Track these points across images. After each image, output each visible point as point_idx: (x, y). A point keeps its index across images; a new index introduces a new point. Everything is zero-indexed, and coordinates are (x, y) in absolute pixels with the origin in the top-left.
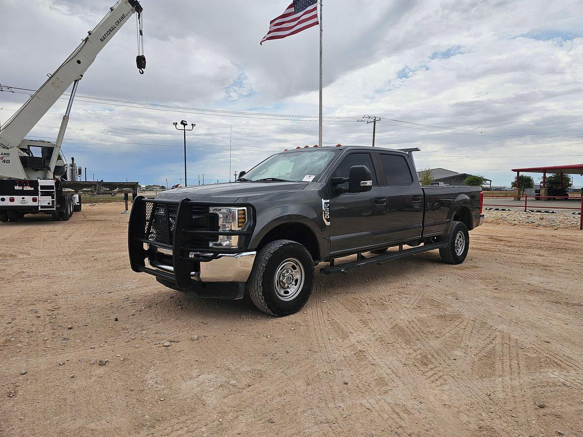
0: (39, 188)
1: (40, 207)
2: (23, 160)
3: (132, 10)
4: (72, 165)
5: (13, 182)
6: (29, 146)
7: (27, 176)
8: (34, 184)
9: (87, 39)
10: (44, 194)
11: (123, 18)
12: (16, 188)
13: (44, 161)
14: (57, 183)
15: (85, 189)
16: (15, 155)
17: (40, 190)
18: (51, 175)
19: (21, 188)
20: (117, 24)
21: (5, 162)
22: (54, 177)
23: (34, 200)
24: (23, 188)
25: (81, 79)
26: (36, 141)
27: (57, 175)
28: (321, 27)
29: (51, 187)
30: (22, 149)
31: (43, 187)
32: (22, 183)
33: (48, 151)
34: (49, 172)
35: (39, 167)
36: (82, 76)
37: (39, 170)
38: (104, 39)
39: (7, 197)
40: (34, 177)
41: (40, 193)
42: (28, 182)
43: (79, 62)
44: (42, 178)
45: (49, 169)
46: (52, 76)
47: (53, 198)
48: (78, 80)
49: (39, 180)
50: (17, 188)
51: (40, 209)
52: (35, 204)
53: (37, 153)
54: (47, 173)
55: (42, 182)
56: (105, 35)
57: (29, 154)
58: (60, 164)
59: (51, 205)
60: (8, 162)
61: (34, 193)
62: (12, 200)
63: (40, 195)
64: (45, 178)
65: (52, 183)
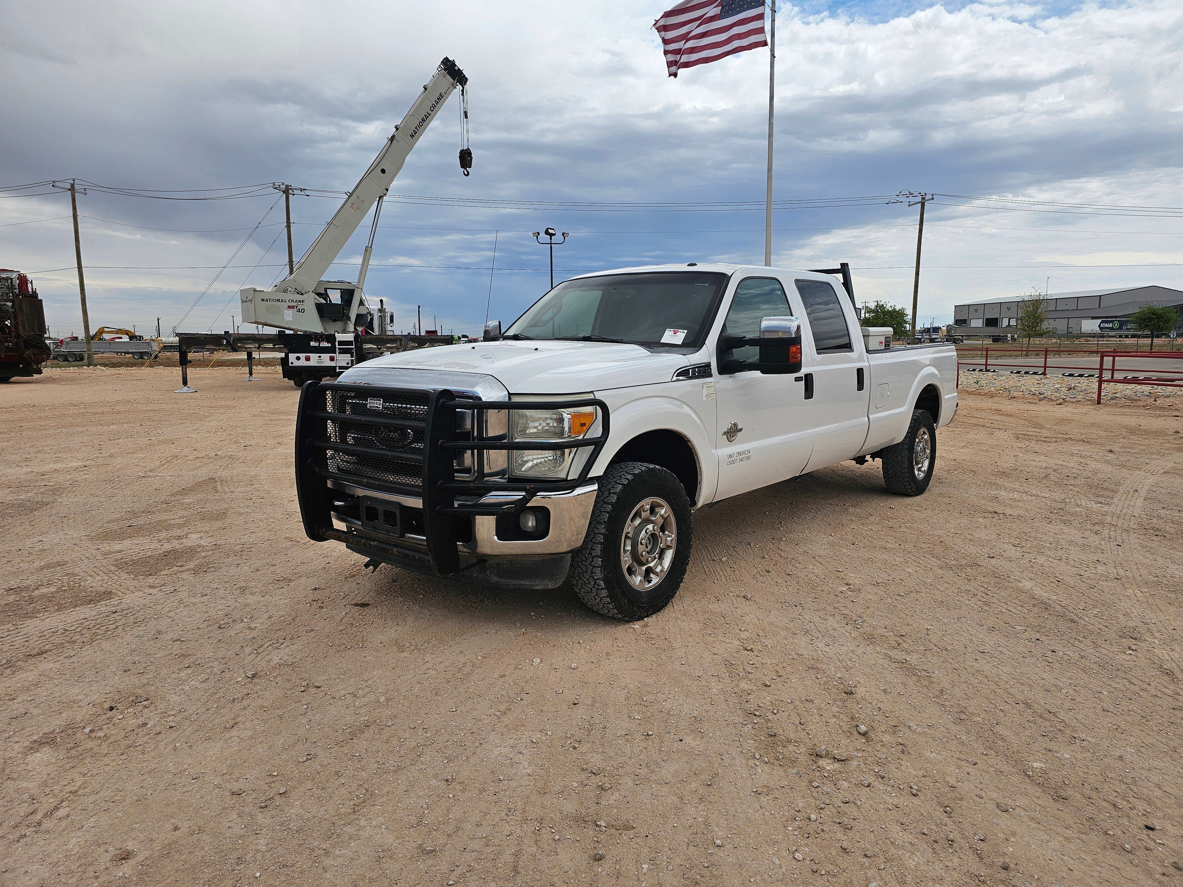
0: (337, 343)
1: (338, 368)
2: (319, 306)
3: (453, 84)
4: (381, 310)
5: (309, 336)
6: (326, 289)
7: (325, 329)
8: (331, 338)
9: (393, 138)
10: (343, 351)
11: (441, 98)
12: (311, 344)
13: (343, 308)
14: (357, 337)
15: (388, 345)
16: (310, 301)
17: (337, 346)
18: (351, 327)
19: (317, 344)
20: (432, 109)
21: (299, 312)
22: (355, 328)
23: (332, 359)
24: (319, 345)
25: (386, 194)
26: (334, 282)
27: (359, 326)
28: (772, 51)
29: (349, 343)
30: (319, 294)
31: (341, 343)
32: (318, 337)
33: (348, 295)
34: (349, 322)
35: (336, 317)
36: (387, 190)
37: (338, 321)
38: (414, 135)
39: (302, 356)
40: (332, 328)
41: (337, 350)
42: (324, 337)
43: (383, 171)
44: (340, 331)
45: (349, 319)
46: (351, 194)
47: (352, 356)
48: (383, 196)
49: (336, 334)
50: (313, 344)
51: (338, 370)
52: (333, 364)
53: (335, 297)
54: (346, 324)
55: (340, 337)
56: (416, 128)
57: (325, 299)
58: (362, 311)
59: (350, 365)
60: (303, 311)
61: (332, 350)
62: (308, 359)
63: (337, 353)
64: (344, 331)
65: (350, 337)
